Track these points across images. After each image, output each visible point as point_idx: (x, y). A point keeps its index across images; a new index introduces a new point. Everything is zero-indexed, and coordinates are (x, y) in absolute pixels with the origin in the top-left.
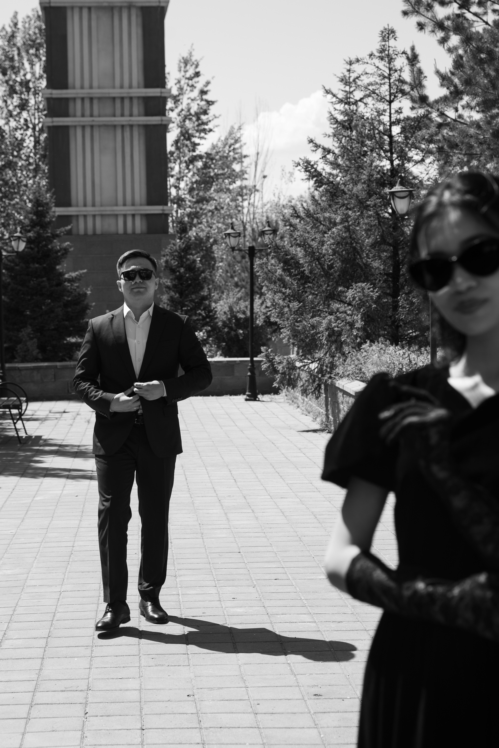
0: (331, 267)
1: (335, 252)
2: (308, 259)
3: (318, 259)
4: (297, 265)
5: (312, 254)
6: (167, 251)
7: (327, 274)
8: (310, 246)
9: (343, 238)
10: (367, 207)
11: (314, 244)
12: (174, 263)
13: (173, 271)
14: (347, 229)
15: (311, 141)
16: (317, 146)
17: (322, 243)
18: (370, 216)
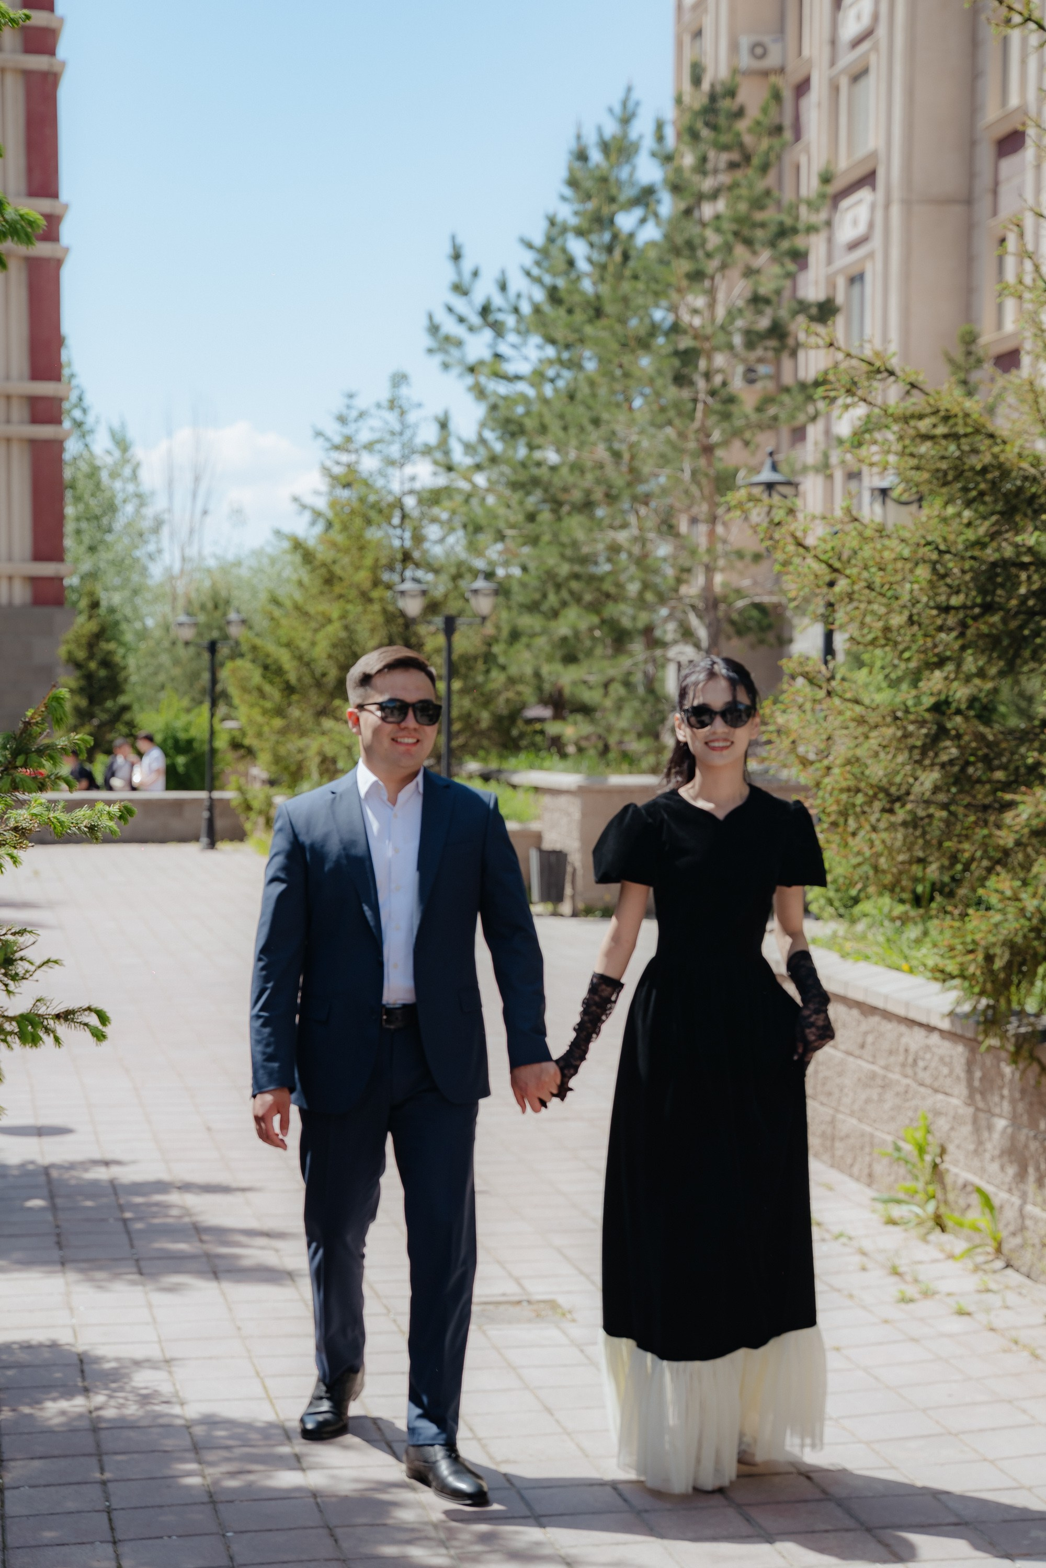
0: (324, 675)
1: (330, 657)
2: (295, 663)
3: (308, 664)
4: (280, 671)
5: (300, 658)
6: (70, 635)
7: (318, 684)
8: (298, 648)
9: (341, 640)
10: (370, 600)
11: (304, 645)
12: (81, 655)
13: (78, 665)
14: (346, 628)
15: (296, 499)
16: (304, 507)
17: (313, 644)
18: (374, 612)
